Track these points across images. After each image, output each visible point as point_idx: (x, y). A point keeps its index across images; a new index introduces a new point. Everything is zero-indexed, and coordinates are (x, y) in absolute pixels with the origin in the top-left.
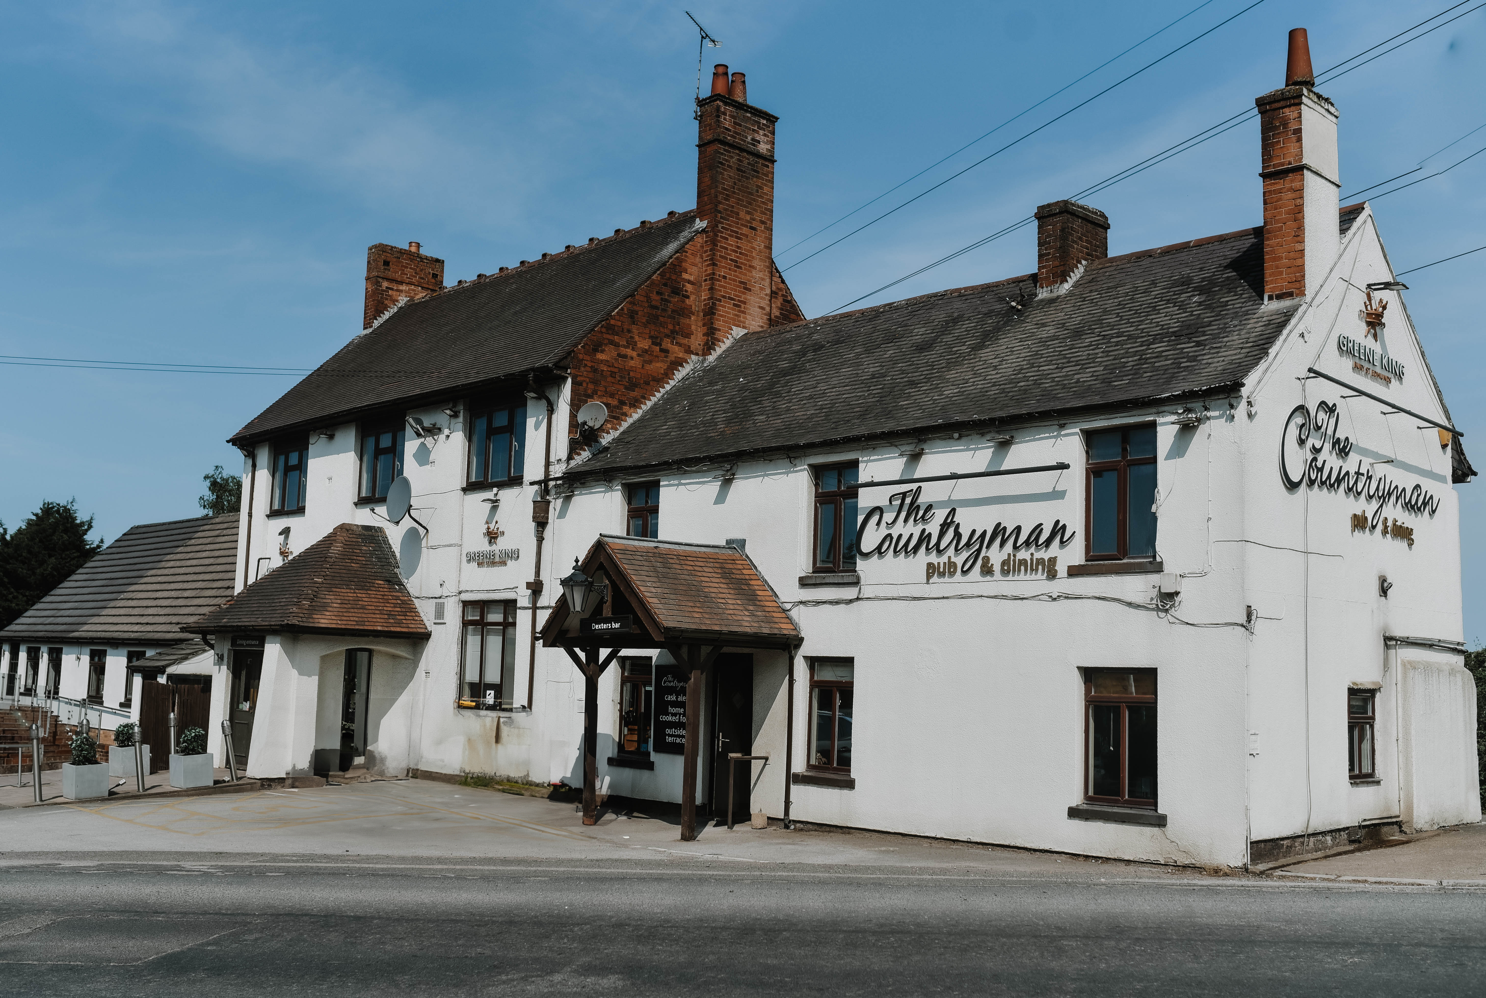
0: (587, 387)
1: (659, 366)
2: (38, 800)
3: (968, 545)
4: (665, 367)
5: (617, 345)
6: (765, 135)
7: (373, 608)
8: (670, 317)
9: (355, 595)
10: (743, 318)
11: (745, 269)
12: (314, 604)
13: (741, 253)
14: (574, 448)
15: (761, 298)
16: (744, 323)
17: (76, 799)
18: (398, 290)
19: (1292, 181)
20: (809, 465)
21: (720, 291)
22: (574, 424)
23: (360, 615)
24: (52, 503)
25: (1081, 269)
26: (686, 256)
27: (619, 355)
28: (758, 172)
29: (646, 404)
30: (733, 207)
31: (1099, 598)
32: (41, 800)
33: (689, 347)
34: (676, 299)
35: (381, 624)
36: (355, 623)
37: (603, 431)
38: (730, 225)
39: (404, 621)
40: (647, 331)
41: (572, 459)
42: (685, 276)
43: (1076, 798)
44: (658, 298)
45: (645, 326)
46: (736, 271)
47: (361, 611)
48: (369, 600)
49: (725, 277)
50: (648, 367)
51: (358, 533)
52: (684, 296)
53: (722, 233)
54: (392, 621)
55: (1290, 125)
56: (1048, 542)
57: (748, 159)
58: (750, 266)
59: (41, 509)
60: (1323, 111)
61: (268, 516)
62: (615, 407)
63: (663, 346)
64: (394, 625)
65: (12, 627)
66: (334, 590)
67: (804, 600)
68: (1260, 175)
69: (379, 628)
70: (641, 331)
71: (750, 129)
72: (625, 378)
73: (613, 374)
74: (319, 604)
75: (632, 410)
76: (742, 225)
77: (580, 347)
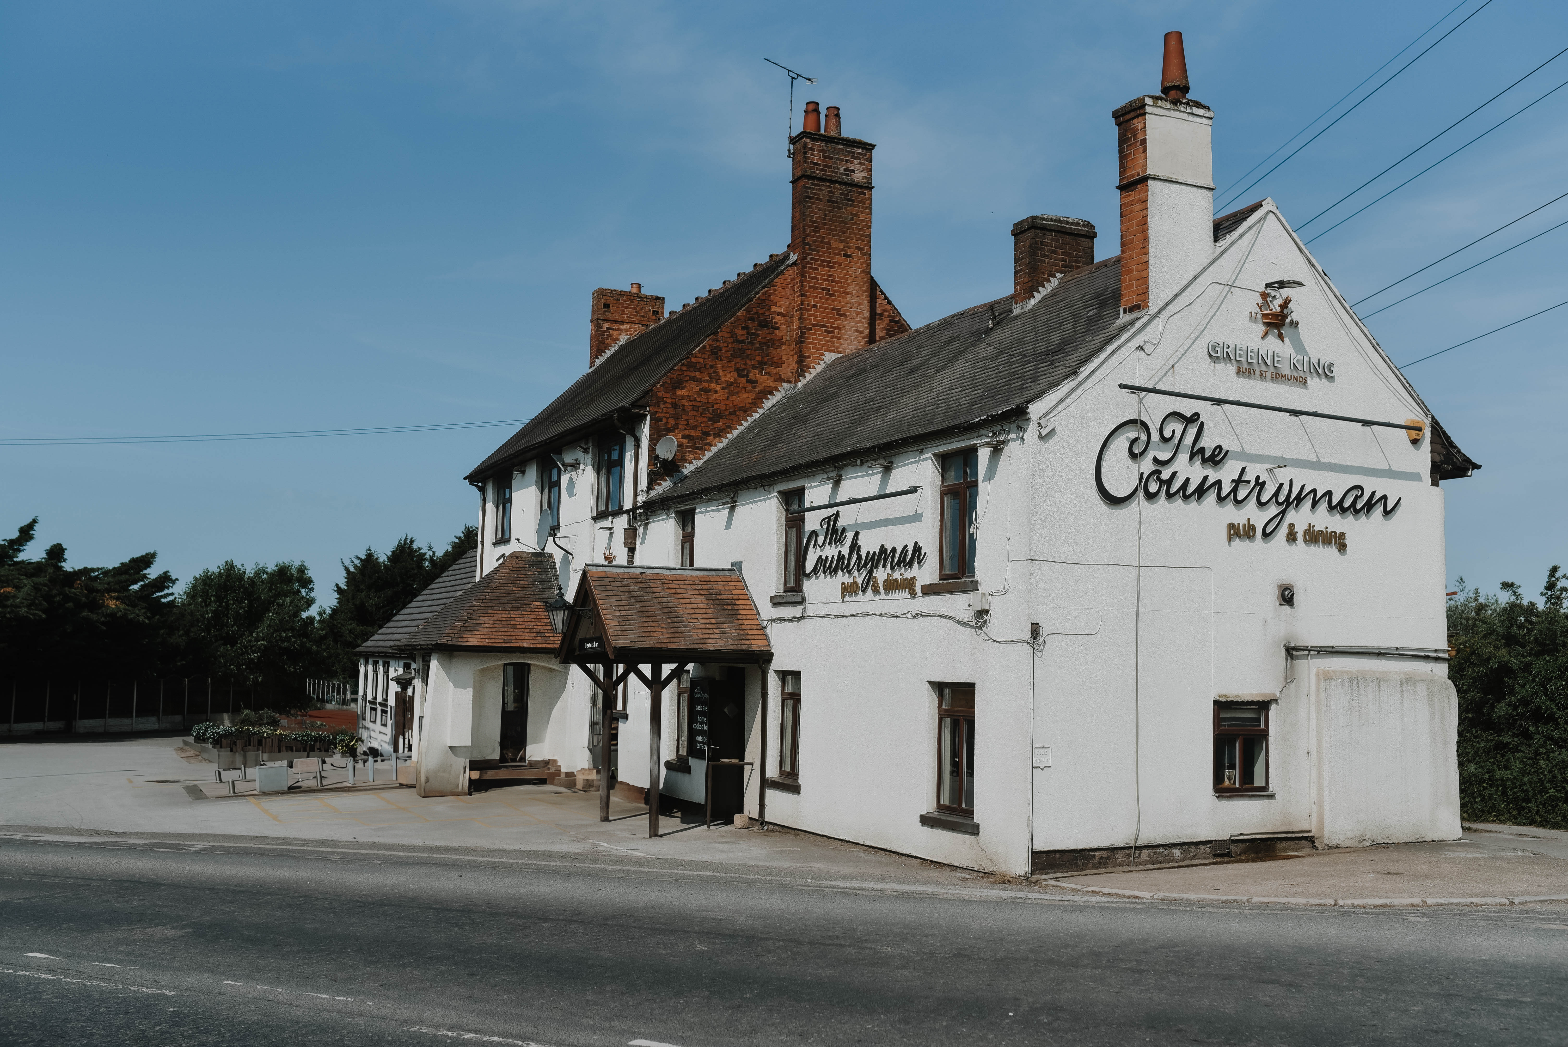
0: (667, 422)
1: (746, 397)
2: (232, 792)
3: (865, 565)
4: (753, 397)
5: (699, 381)
6: (860, 164)
7: (524, 627)
8: (757, 349)
9: (509, 616)
10: (838, 343)
11: (839, 296)
12: (466, 625)
13: (833, 281)
14: (654, 478)
15: (858, 322)
16: (838, 347)
17: (260, 792)
18: (618, 330)
19: (1140, 193)
20: (779, 492)
21: (810, 320)
22: (653, 457)
23: (509, 634)
24: (472, 527)
25: (1055, 282)
26: (775, 290)
27: (702, 390)
28: (852, 201)
29: (732, 433)
30: (823, 238)
31: (940, 616)
32: (234, 792)
33: (780, 375)
34: (763, 332)
35: (528, 641)
36: (502, 641)
37: (686, 461)
38: (819, 256)
39: (551, 638)
40: (733, 364)
41: (652, 489)
42: (775, 309)
43: (928, 806)
44: (744, 332)
45: (730, 360)
46: (828, 299)
47: (512, 630)
48: (522, 619)
49: (815, 306)
50: (733, 398)
51: (527, 559)
52: (772, 328)
53: (812, 264)
54: (539, 638)
55: (1138, 135)
56: (911, 564)
57: (841, 189)
58: (844, 293)
59: (463, 533)
60: (1185, 116)
61: (494, 544)
62: (698, 438)
63: (751, 377)
64: (541, 642)
65: (369, 643)
66: (490, 611)
67: (773, 618)
68: (1117, 188)
69: (525, 645)
70: (725, 365)
71: (842, 160)
72: (708, 410)
73: (695, 408)
74: (471, 625)
75: (717, 440)
76: (834, 254)
77: (658, 386)
